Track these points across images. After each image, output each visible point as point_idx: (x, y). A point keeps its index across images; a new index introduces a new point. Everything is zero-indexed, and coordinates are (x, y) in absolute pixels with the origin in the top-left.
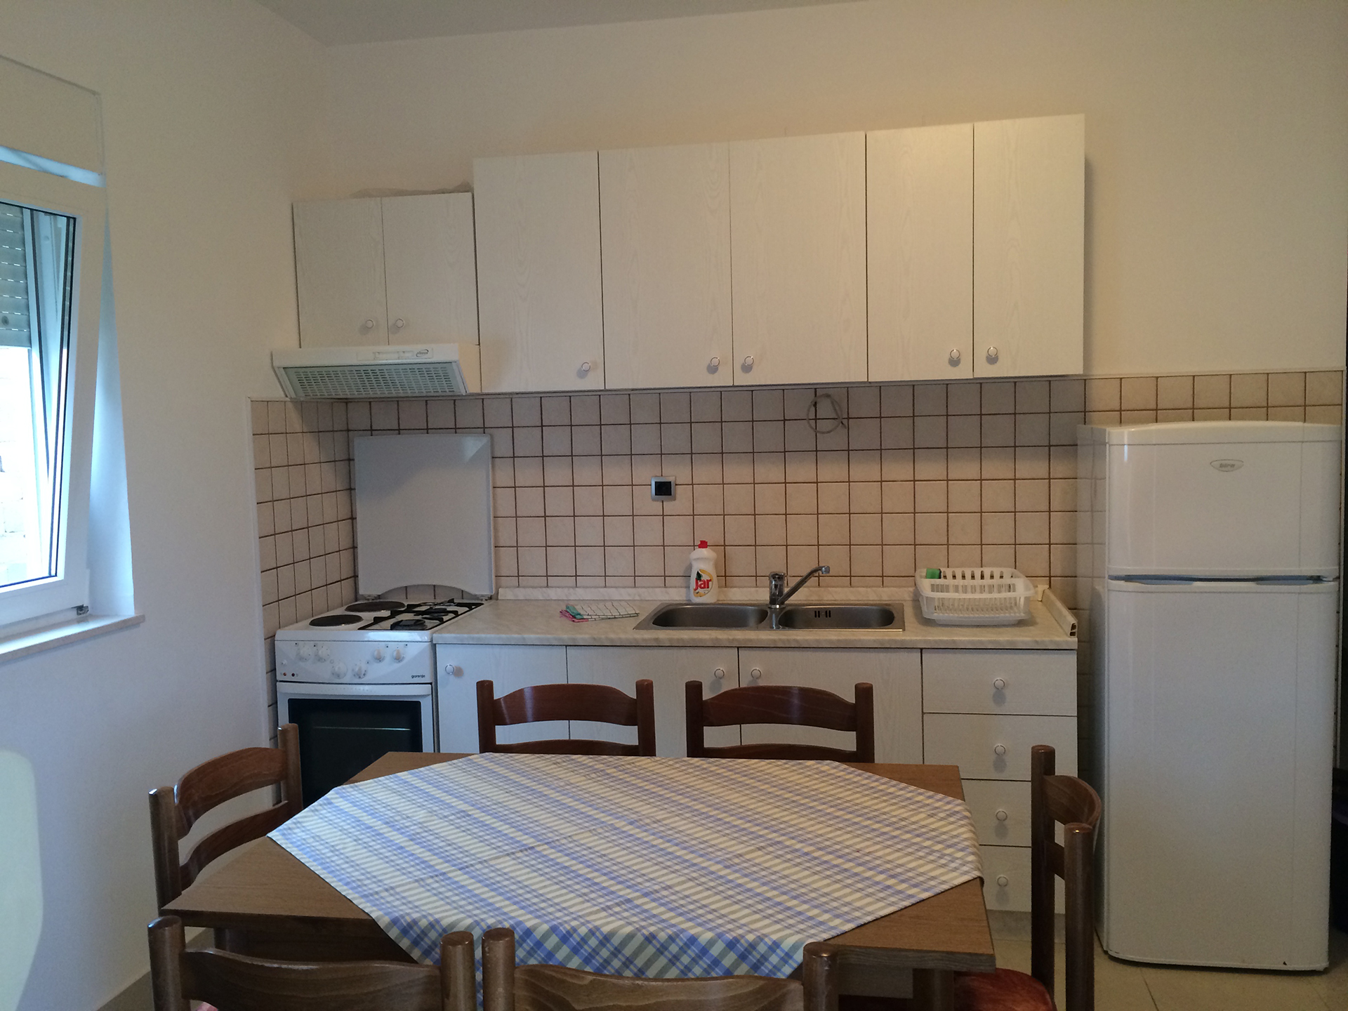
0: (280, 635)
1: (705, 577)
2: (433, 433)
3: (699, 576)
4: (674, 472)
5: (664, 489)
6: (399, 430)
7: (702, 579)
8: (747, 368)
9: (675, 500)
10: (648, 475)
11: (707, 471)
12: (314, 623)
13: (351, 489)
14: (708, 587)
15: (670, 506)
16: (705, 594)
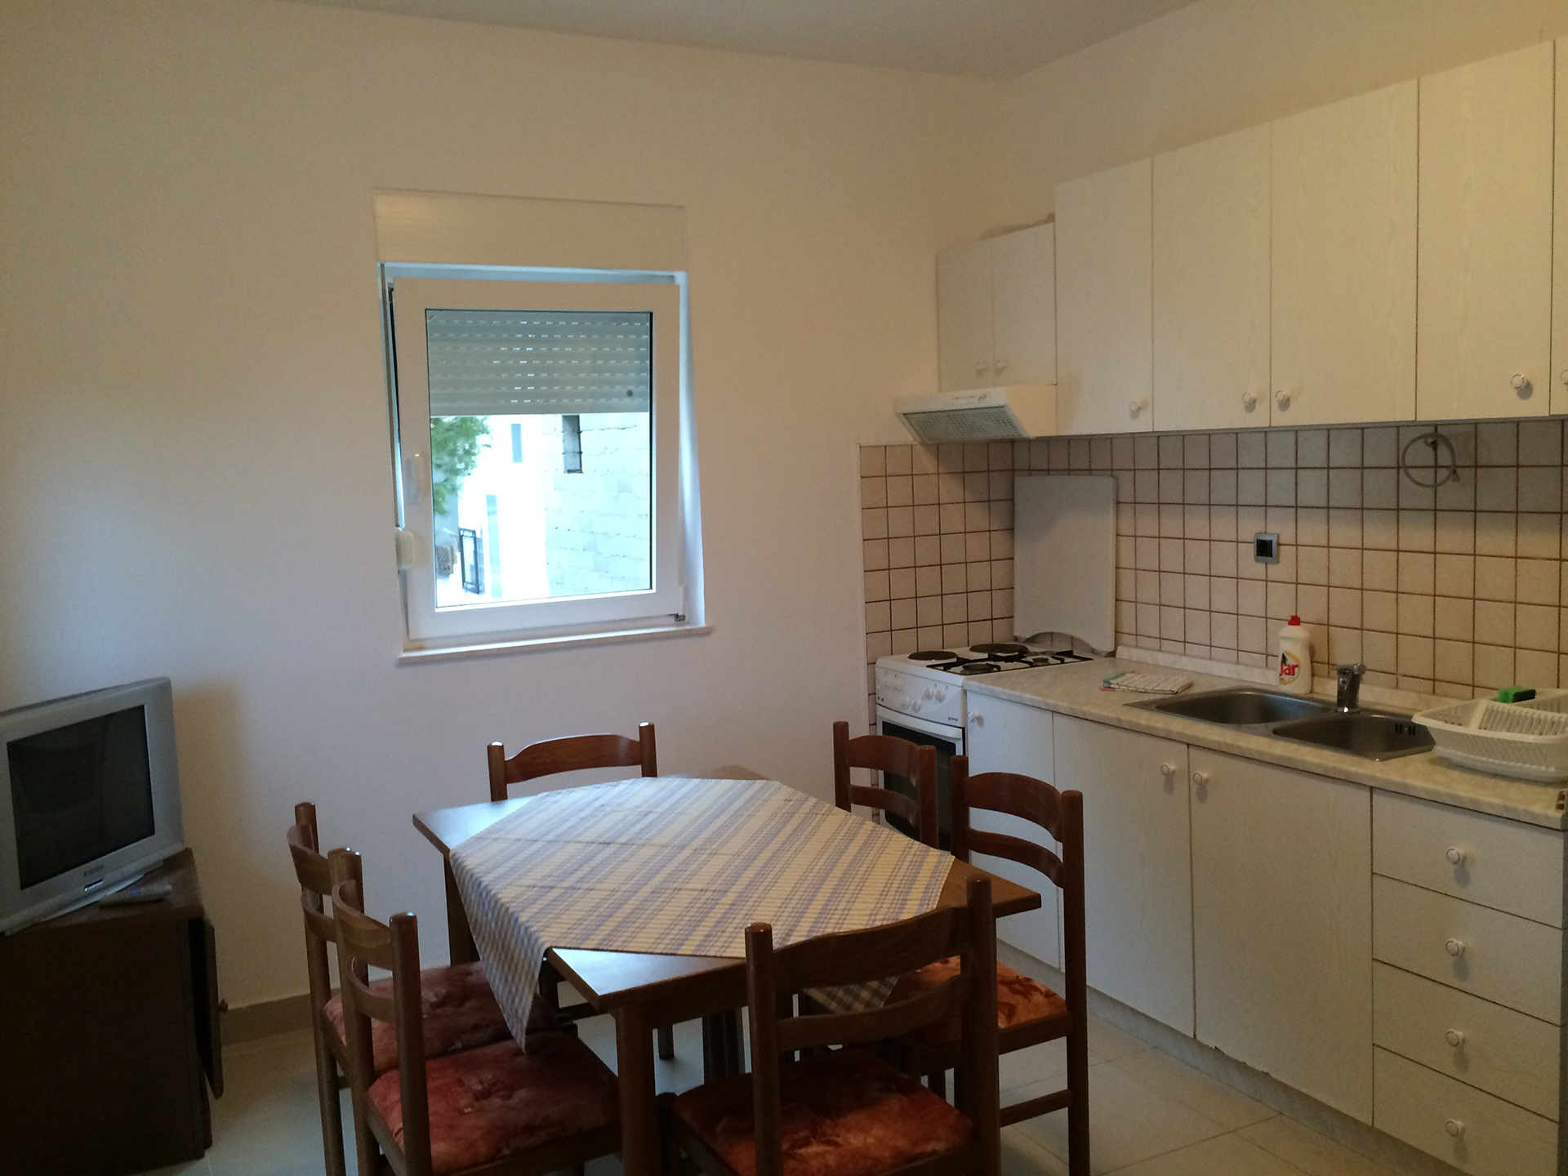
0: (881, 662)
1: (1290, 662)
2: (1074, 475)
3: (1284, 659)
4: (1279, 528)
5: (1264, 549)
6: (1049, 470)
7: (1288, 663)
8: (1285, 404)
9: (1278, 563)
10: (1251, 528)
11: (1312, 530)
12: (912, 657)
13: (1012, 529)
14: (1294, 675)
15: (1275, 571)
16: (1289, 682)
